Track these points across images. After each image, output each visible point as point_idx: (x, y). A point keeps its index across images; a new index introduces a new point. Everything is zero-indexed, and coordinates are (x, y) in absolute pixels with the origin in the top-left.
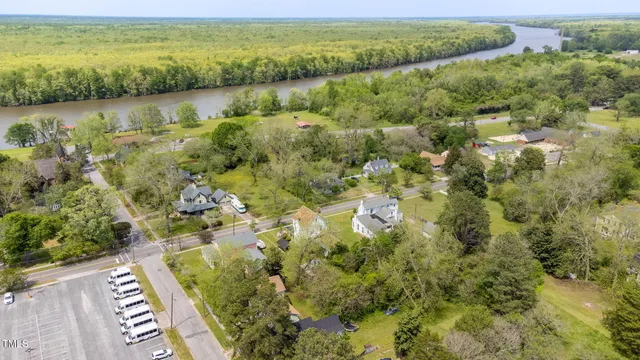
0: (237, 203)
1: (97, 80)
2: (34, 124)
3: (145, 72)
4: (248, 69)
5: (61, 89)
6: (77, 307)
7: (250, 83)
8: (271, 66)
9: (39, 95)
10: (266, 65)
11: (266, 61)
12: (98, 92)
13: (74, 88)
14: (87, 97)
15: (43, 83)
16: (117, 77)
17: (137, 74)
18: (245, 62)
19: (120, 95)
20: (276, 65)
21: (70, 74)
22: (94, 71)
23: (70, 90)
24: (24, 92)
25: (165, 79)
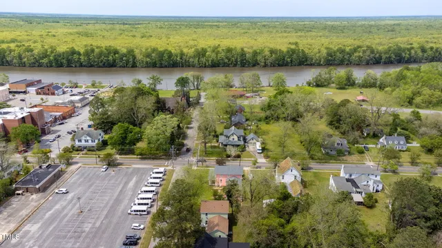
0: (258, 146)
1: (242, 55)
2: (190, 78)
3: (272, 52)
4: (348, 54)
5: (222, 59)
6: (126, 183)
7: (347, 64)
8: (368, 53)
9: (210, 62)
10: (364, 52)
11: (365, 48)
12: (241, 63)
13: (229, 60)
14: (235, 65)
15: (214, 55)
16: (255, 53)
17: (267, 53)
18: (348, 49)
19: (254, 65)
20: (372, 52)
21: (229, 50)
22: (242, 49)
23: (226, 61)
24: (203, 60)
25: (284, 57)
